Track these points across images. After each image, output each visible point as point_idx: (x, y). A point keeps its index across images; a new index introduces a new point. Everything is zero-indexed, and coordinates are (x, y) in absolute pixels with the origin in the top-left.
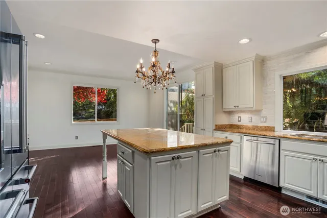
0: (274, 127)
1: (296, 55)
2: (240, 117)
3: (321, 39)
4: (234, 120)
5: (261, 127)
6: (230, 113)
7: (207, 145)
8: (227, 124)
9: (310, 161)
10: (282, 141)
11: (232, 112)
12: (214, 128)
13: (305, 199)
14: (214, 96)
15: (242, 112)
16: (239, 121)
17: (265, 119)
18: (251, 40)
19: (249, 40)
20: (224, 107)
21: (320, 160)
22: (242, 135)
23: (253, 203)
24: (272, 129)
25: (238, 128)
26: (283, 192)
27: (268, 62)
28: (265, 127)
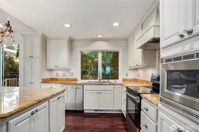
0: (77, 79)
1: (87, 42)
2: (58, 73)
3: (97, 37)
4: (54, 75)
5: (70, 79)
6: (51, 70)
7: (54, 95)
8: (49, 78)
9: (96, 94)
10: (85, 86)
11: (52, 70)
12: (41, 82)
13: (94, 112)
14: (41, 58)
15: (59, 70)
16: (57, 76)
17: (72, 74)
18: (71, 26)
19: (70, 26)
20: (47, 67)
21: (100, 93)
22: (62, 84)
23: (75, 124)
24: (76, 80)
25: (56, 80)
26: (85, 112)
27: (74, 42)
28: (73, 79)
